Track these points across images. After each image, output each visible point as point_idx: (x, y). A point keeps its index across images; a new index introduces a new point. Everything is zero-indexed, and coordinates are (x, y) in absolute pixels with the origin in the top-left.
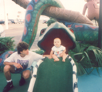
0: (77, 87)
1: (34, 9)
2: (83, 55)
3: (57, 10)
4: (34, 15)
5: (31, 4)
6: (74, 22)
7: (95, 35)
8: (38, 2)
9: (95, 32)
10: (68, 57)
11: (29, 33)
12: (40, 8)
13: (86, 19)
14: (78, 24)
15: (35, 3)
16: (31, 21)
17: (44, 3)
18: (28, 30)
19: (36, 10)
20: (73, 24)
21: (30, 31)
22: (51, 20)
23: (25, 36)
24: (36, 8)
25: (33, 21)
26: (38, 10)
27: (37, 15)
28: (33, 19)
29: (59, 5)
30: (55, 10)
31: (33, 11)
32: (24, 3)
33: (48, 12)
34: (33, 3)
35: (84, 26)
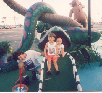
0: (78, 74)
1: (32, 16)
2: (77, 53)
3: (51, 16)
4: (32, 21)
5: (30, 11)
6: (67, 25)
7: (85, 36)
8: (35, 9)
9: (85, 33)
10: (67, 54)
11: (29, 36)
12: (37, 14)
13: (76, 23)
14: (70, 27)
15: (33, 10)
16: (30, 26)
17: (40, 10)
18: (28, 34)
19: (34, 16)
20: (66, 27)
21: (30, 34)
22: (40, 25)
23: (25, 39)
24: (34, 14)
25: (32, 26)
26: (35, 17)
27: (35, 21)
28: (31, 24)
29: (53, 11)
30: (50, 16)
31: (32, 17)
32: (22, 10)
33: (44, 18)
34: (31, 11)
35: (75, 29)
